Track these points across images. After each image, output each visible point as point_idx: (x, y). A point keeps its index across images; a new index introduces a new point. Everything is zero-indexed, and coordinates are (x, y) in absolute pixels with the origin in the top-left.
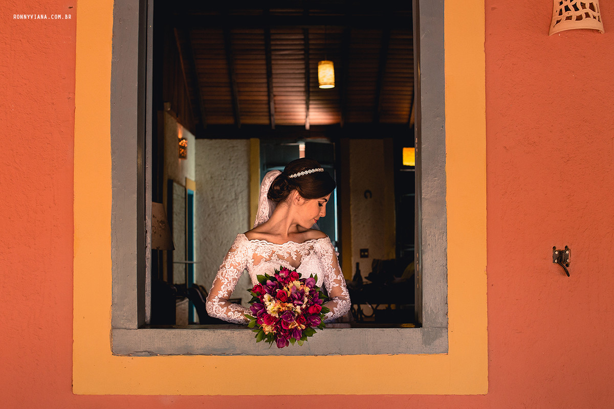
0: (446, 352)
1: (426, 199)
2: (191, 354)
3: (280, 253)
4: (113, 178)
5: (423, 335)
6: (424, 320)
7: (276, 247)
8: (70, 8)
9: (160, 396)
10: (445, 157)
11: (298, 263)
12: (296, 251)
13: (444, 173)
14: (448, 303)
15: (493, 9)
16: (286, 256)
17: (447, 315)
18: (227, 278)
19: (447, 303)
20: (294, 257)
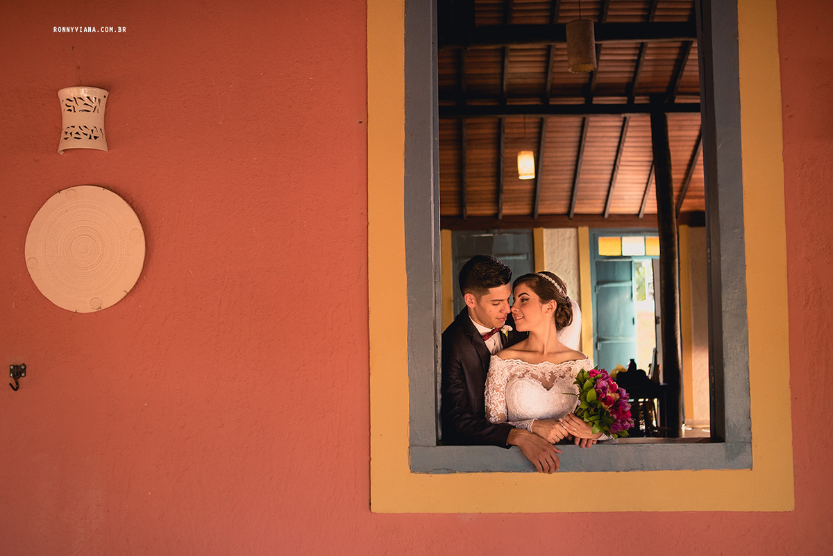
0: (750, 467)
1: (727, 312)
2: (491, 471)
3: (534, 373)
4: (409, 294)
5: (727, 451)
6: (727, 435)
7: (531, 367)
8: (360, 122)
9: (459, 514)
10: (745, 269)
11: (550, 385)
12: (552, 373)
13: (744, 285)
14: (751, 417)
15: (790, 117)
16: (540, 376)
17: (750, 429)
18: (493, 403)
19: (749, 418)
20: (548, 378)
